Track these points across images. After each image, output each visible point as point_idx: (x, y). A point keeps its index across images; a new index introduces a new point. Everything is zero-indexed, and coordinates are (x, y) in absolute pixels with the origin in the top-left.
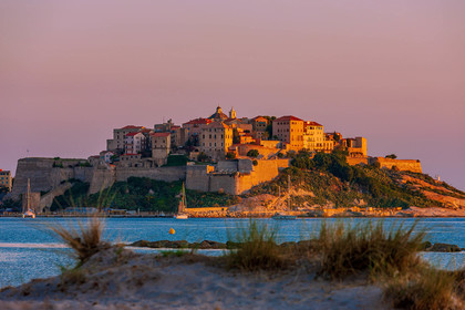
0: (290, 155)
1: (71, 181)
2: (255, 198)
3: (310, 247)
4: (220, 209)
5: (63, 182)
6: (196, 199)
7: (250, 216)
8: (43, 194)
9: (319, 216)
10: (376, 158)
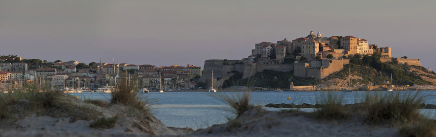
0: (350, 57)
1: (233, 72)
2: (331, 81)
3: (360, 107)
4: (312, 86)
5: (229, 73)
6: (300, 81)
7: (328, 90)
8: (218, 79)
9: (365, 90)
10: (396, 58)
